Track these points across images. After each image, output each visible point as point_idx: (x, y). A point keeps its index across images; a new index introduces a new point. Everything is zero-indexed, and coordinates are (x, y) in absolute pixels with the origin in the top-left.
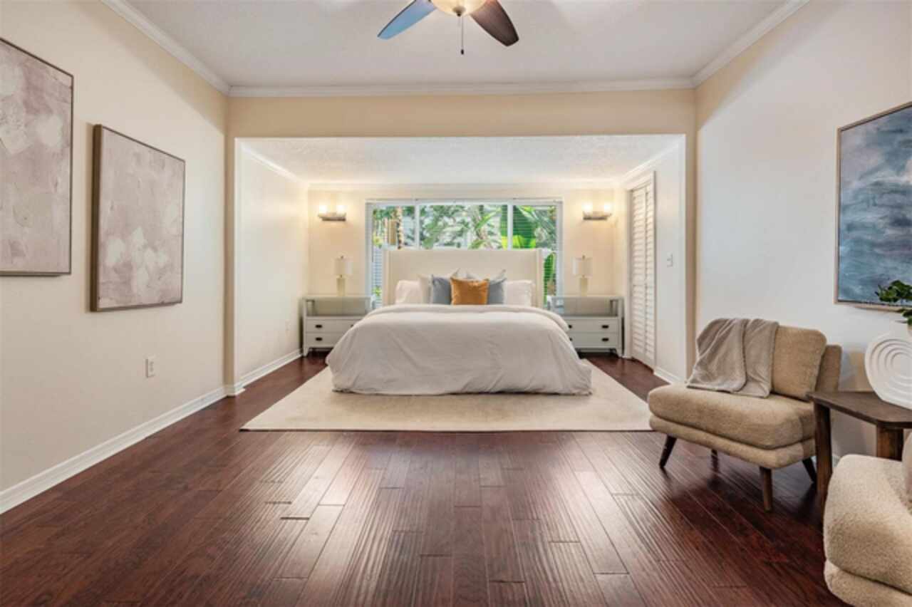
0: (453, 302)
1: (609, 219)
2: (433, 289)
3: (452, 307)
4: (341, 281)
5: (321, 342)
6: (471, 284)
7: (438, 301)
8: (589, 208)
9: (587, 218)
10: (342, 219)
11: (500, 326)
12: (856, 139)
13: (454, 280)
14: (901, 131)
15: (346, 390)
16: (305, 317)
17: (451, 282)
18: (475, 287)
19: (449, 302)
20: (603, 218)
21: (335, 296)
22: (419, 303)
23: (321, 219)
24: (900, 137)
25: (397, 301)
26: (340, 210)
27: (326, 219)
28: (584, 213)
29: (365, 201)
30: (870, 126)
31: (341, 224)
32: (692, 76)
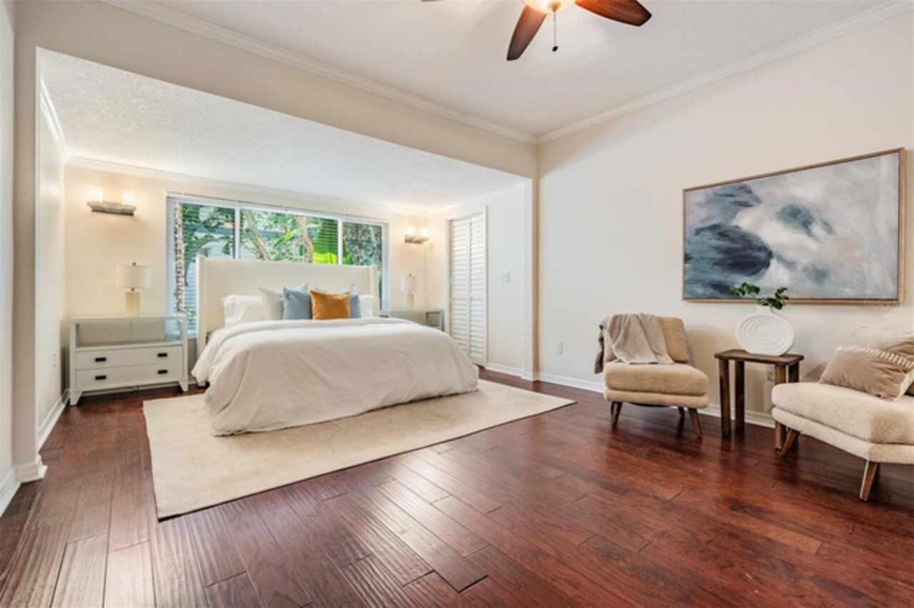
0: (314, 317)
1: (425, 243)
2: (286, 304)
3: (314, 321)
4: (133, 295)
5: (104, 381)
6: (334, 297)
7: (295, 316)
8: (411, 232)
9: (409, 241)
10: (129, 213)
11: (356, 340)
12: (699, 197)
13: (315, 294)
14: (731, 196)
15: (239, 431)
16: (73, 348)
17: (311, 295)
18: (339, 301)
19: (311, 317)
20: (419, 242)
21: (124, 316)
22: (264, 319)
23: (89, 209)
24: (731, 199)
25: (228, 320)
26: (127, 198)
27: (98, 209)
28: (406, 236)
29: (166, 194)
30: (709, 191)
31: (126, 219)
32: (538, 135)
